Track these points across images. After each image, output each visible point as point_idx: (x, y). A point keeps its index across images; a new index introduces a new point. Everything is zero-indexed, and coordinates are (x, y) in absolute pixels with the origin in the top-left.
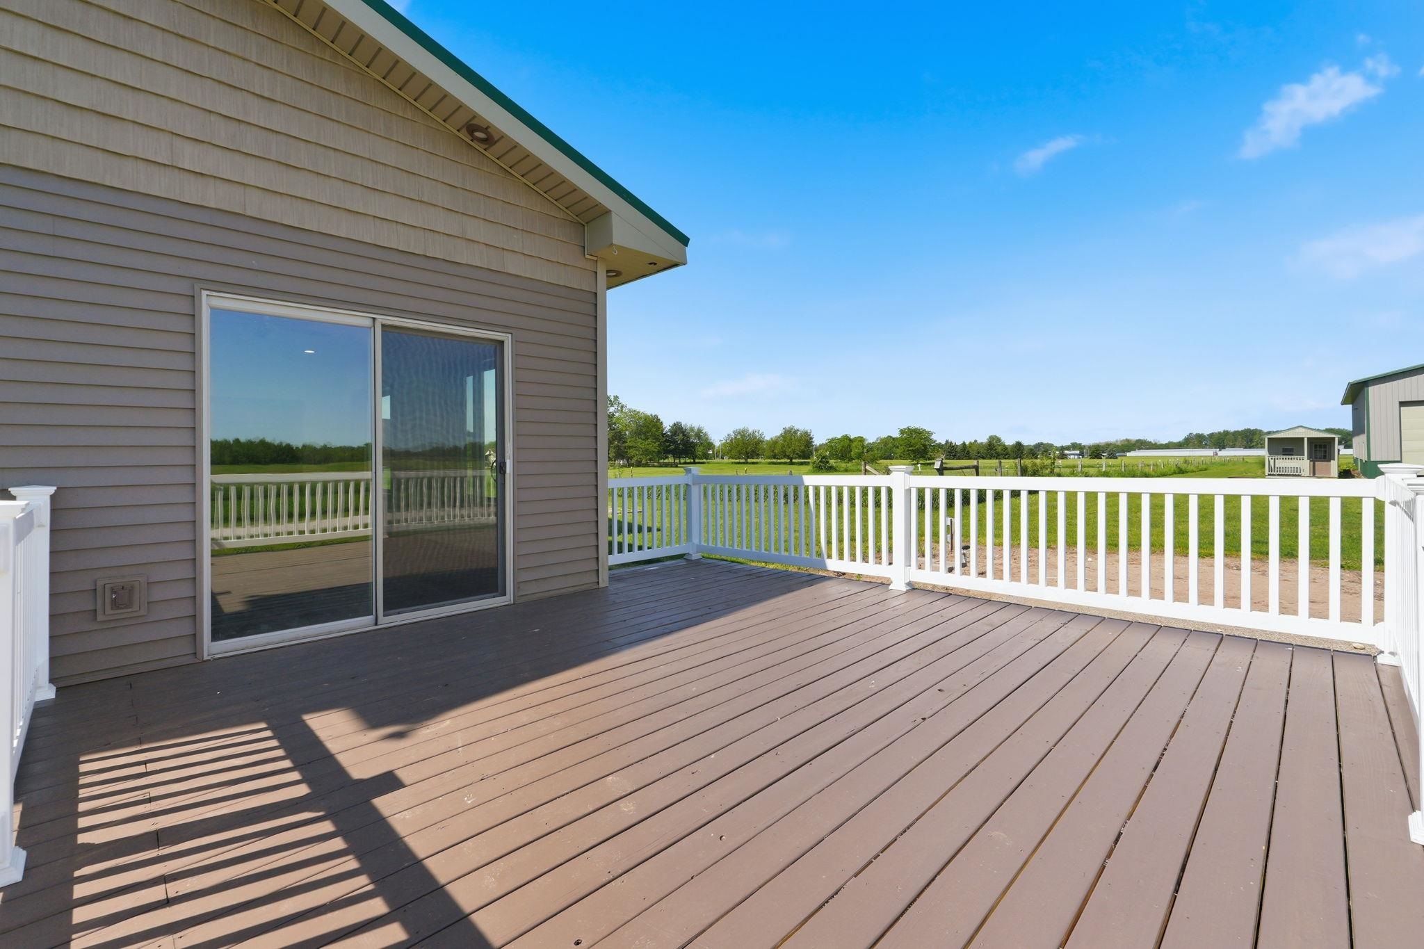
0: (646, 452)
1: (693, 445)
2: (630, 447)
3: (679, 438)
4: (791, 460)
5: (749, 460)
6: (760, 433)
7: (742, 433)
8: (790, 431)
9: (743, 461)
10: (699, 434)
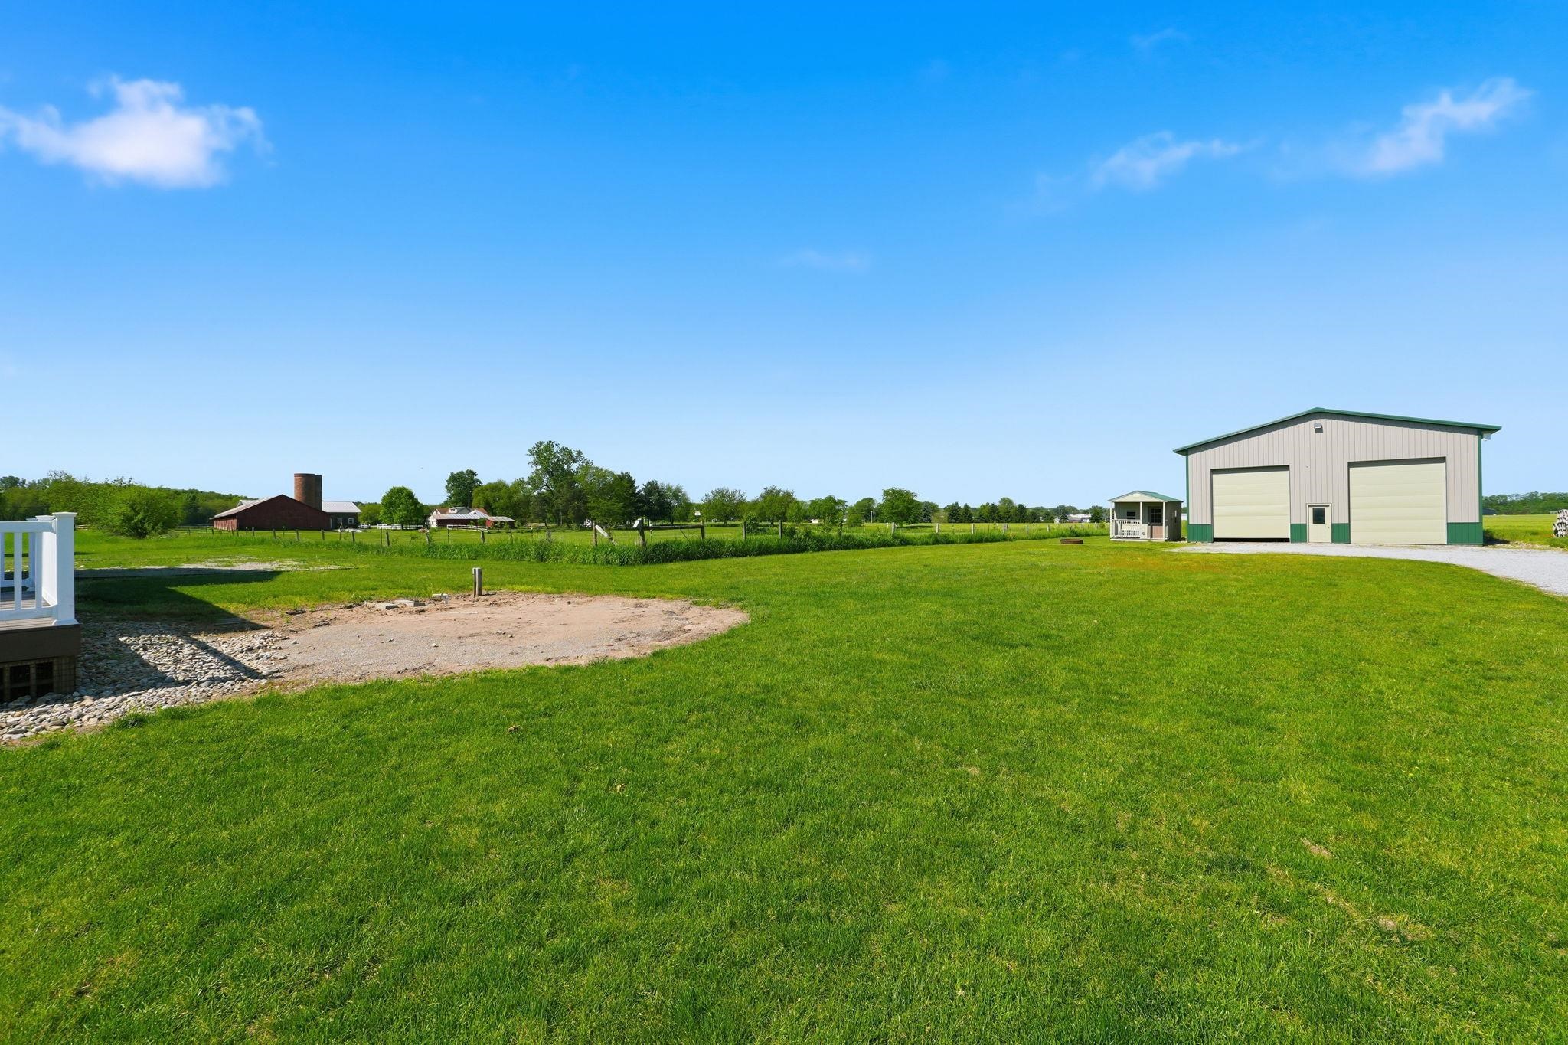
0: (609, 513)
1: (670, 507)
2: (593, 508)
3: (653, 498)
4: (772, 523)
5: (729, 523)
6: (741, 493)
7: (722, 494)
8: (772, 492)
9: (723, 523)
10: (677, 494)
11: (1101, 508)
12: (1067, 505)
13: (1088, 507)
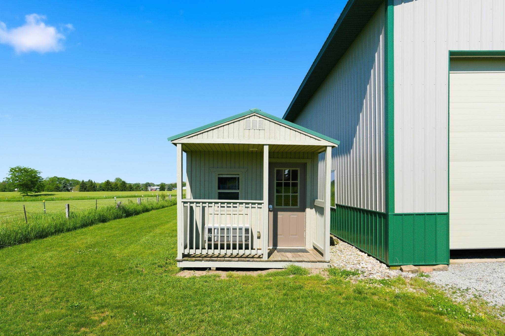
11: (165, 184)
12: (150, 182)
13: (159, 183)
